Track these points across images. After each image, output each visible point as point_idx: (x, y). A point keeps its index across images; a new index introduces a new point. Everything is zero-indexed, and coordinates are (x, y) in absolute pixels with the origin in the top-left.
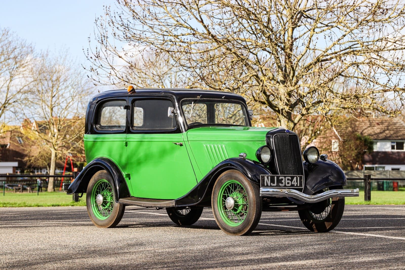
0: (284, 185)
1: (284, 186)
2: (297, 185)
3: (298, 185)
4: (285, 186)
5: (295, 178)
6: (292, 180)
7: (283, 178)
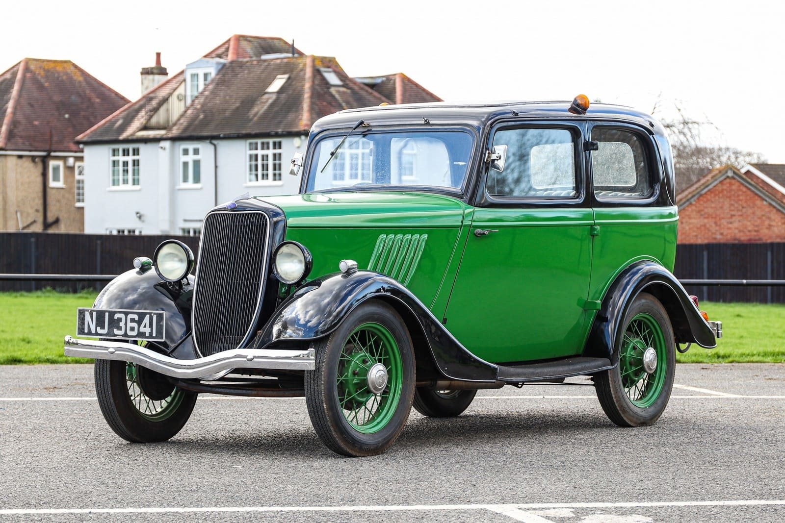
0: (122, 332)
1: (123, 336)
2: (151, 333)
3: (154, 335)
4: (126, 335)
5: (148, 316)
6: (139, 322)
7: (122, 316)
